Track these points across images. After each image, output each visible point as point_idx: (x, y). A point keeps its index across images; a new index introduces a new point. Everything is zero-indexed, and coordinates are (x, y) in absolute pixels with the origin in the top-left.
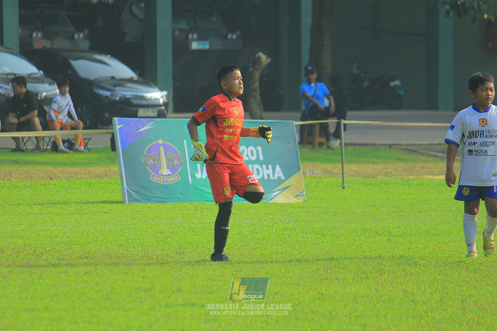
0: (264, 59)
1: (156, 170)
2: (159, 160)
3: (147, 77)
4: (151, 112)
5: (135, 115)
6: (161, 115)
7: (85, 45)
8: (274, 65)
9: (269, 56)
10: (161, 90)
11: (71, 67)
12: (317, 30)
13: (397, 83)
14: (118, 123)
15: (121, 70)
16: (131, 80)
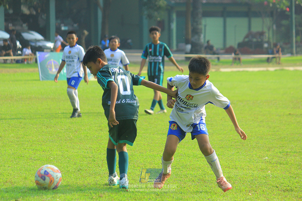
0: (86, 33)
1: (51, 69)
2: (51, 66)
3: (47, 38)
4: (49, 50)
5: (43, 51)
6: (52, 51)
7: (26, 28)
8: (89, 35)
9: (88, 31)
10: (52, 42)
11: (21, 35)
12: (103, 23)
13: (129, 41)
14: (38, 54)
15: (38, 36)
16: (42, 40)
